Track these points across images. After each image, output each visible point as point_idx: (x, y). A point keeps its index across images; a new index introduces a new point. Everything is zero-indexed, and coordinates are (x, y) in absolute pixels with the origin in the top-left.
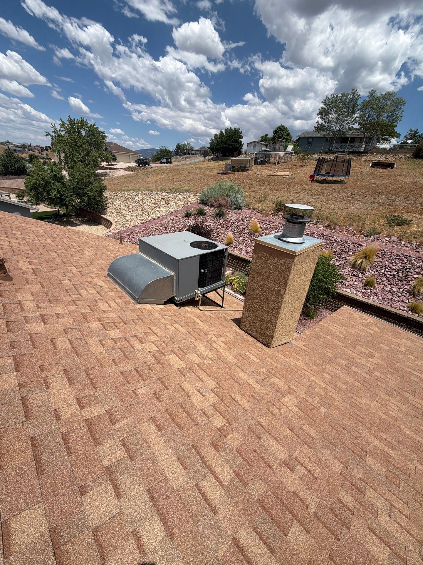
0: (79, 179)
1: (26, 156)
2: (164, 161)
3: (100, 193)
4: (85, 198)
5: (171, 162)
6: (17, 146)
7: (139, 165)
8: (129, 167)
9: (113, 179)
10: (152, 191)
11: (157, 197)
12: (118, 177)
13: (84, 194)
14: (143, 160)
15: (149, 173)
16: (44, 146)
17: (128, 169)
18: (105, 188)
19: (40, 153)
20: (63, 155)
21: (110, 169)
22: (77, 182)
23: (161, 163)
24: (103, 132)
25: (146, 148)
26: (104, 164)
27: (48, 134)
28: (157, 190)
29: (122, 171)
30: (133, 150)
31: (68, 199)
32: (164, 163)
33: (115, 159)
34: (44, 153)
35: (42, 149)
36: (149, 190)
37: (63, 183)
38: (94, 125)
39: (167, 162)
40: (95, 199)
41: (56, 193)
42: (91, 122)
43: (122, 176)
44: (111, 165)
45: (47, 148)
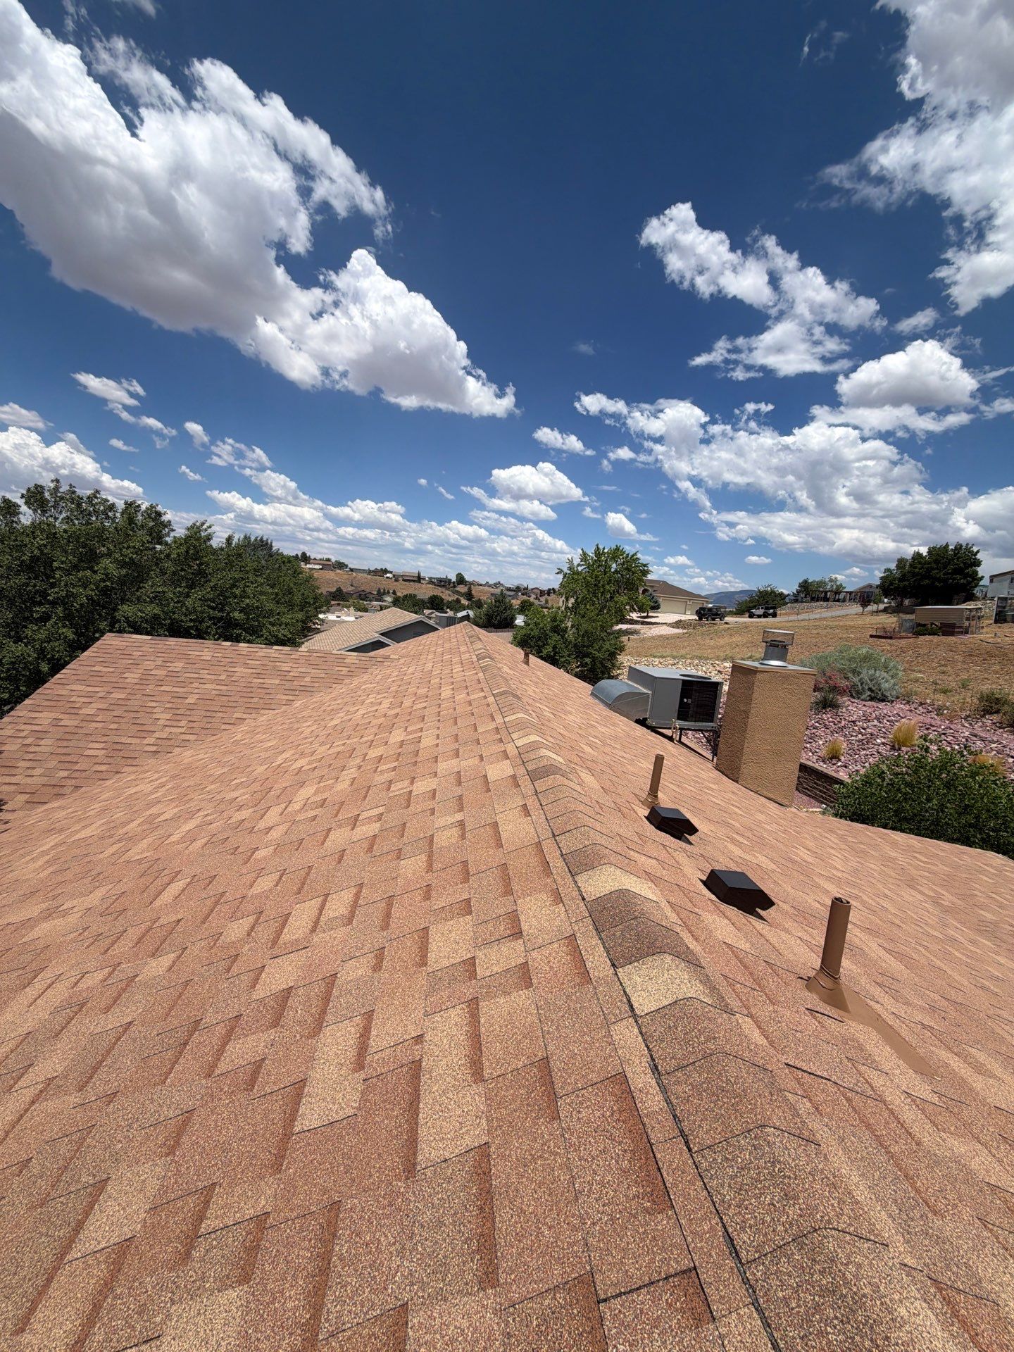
1: (517, 602)
2: (761, 612)
5: (774, 615)
6: (509, 590)
7: (700, 619)
8: (680, 621)
9: (644, 639)
14: (710, 609)
15: (716, 632)
16: (545, 588)
17: (678, 624)
19: (537, 598)
22: (582, 636)
24: (646, 565)
26: (634, 616)
27: (560, 571)
29: (665, 627)
32: (759, 616)
33: (656, 607)
34: (543, 599)
35: (542, 593)
39: (765, 615)
42: (630, 550)
44: (647, 617)
45: (549, 592)
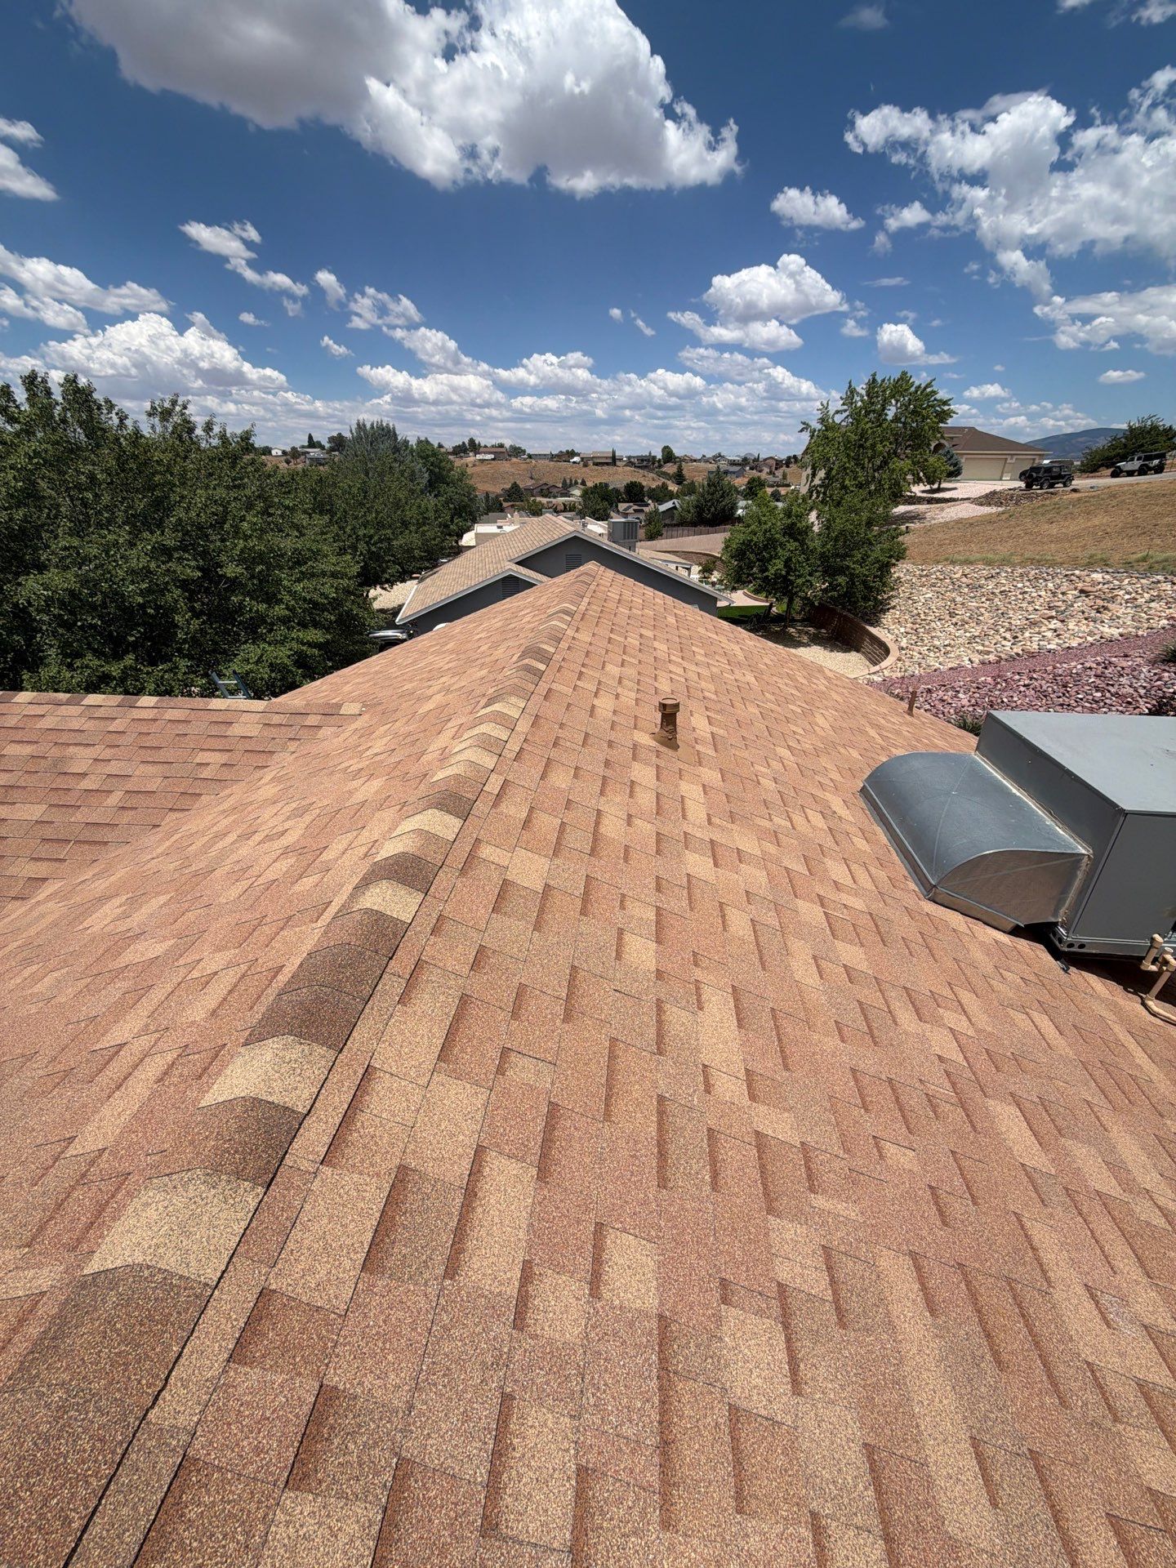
0: (842, 533)
1: (741, 483)
2: (1135, 464)
3: (885, 568)
4: (842, 580)
5: (1159, 469)
6: (733, 463)
7: (1029, 486)
8: (994, 493)
9: (929, 530)
10: (1053, 564)
11: (1065, 586)
12: (946, 523)
13: (842, 571)
14: (1048, 469)
15: (1057, 508)
16: (783, 456)
17: (989, 499)
18: (900, 555)
19: (771, 473)
20: (822, 474)
21: (930, 501)
22: (836, 539)
23: (1116, 474)
24: (945, 403)
25: (1069, 431)
26: (917, 490)
27: (806, 426)
28: (1075, 563)
29: (967, 504)
30: (1022, 440)
31: (800, 581)
32: (1130, 474)
33: (955, 473)
34: (779, 473)
35: (779, 464)
36: (1038, 563)
37: (802, 543)
38: (929, 385)
39: (1143, 471)
40: (864, 583)
41: (781, 566)
42: (920, 379)
43: (959, 521)
44: (939, 490)
45: (790, 461)
